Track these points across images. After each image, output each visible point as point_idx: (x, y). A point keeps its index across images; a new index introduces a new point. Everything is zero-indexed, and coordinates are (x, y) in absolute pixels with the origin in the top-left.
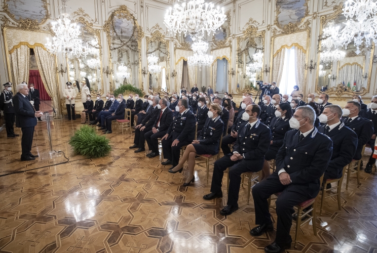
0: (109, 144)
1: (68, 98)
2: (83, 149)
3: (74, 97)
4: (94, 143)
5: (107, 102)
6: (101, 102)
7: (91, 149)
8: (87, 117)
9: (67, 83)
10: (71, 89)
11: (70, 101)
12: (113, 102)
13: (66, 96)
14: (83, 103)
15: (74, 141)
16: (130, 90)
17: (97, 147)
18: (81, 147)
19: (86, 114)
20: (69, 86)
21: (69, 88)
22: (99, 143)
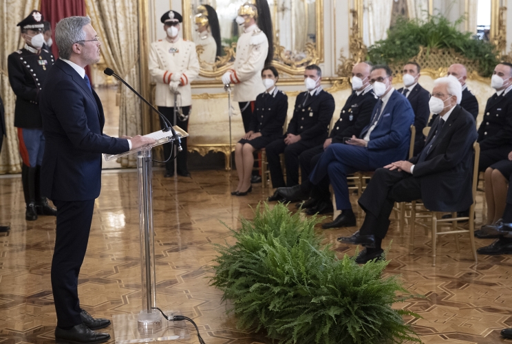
0: (395, 307)
1: (167, 81)
2: (282, 315)
3: (191, 75)
4: (334, 293)
5: (353, 99)
6: (323, 102)
7: (320, 321)
8: (256, 164)
9: (165, 18)
10: (180, 43)
11: (175, 94)
12: (385, 100)
13: (161, 73)
14: (242, 105)
15: (237, 274)
16: (443, 45)
17: (347, 313)
18: (275, 305)
19: (256, 155)
20: (174, 30)
21: (170, 38)
22: (354, 297)
